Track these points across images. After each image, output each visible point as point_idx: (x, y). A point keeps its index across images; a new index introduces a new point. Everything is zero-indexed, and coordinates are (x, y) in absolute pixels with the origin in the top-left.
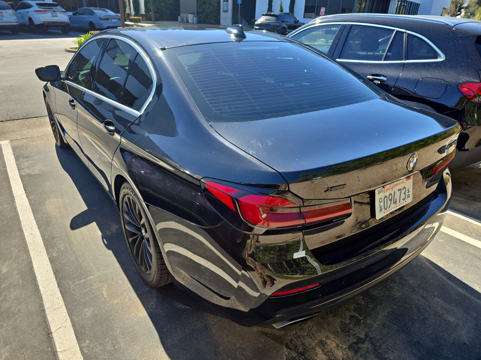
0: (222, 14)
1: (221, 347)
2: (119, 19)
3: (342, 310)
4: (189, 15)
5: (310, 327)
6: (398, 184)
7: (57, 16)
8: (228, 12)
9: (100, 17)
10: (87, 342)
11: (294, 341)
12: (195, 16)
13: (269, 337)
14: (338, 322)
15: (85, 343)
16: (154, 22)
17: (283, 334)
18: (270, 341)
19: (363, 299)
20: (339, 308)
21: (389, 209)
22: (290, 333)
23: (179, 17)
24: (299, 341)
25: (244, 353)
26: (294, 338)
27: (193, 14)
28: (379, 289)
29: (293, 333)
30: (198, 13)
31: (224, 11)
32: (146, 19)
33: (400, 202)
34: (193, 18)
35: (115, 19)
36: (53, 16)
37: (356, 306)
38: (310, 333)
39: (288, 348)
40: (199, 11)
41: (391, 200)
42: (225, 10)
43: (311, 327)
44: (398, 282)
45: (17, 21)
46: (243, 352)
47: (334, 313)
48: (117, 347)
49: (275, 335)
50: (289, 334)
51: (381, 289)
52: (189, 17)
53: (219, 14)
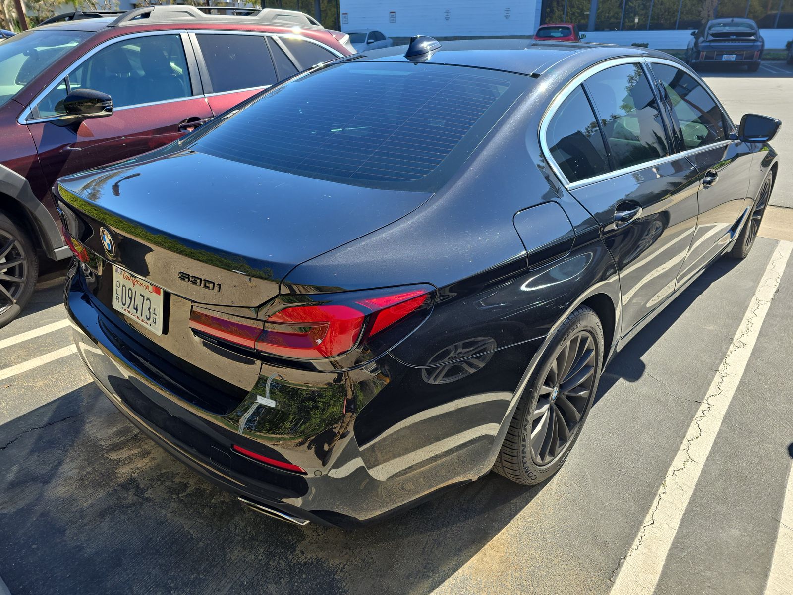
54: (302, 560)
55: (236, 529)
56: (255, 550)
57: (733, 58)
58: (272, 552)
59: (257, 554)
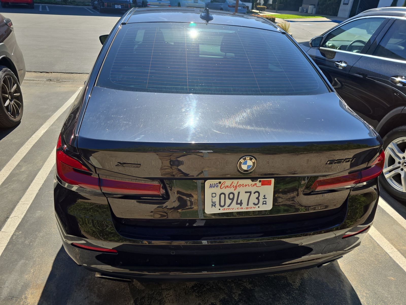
0: (342, 6)
1: (90, 276)
2: (243, 7)
3: (211, 294)
4: (310, 6)
5: (168, 294)
6: (246, 185)
7: (197, 3)
8: (348, 5)
9: (229, 4)
10: (20, 232)
11: (145, 300)
12: (315, 7)
13: (129, 287)
14: (196, 303)
15: (18, 232)
16: (277, 11)
17: (142, 289)
18: (127, 290)
19: (240, 295)
20: (208, 292)
21: (228, 208)
22: (149, 291)
23: (300, 7)
24: (149, 301)
25: (101, 289)
26: (147, 297)
27: (314, 5)
28: (266, 293)
29: (150, 293)
30: (318, 4)
31: (344, 4)
32: (272, 8)
33: (248, 205)
34: (313, 10)
35: (240, 7)
36: (194, 2)
37: (226, 298)
38: (163, 300)
39: (135, 303)
40: (319, 3)
41: (233, 199)
42: (345, 2)
43: (170, 295)
44: (293, 296)
45: (170, 5)
46: (101, 287)
47: (200, 294)
48: (31, 244)
49: (136, 287)
50: (146, 292)
51: (267, 294)
52: (309, 8)
53: (339, 6)
54: (298, 284)
55: (263, 298)
56: (282, 298)
57: (120, 7)
58: (287, 292)
59: (285, 298)
